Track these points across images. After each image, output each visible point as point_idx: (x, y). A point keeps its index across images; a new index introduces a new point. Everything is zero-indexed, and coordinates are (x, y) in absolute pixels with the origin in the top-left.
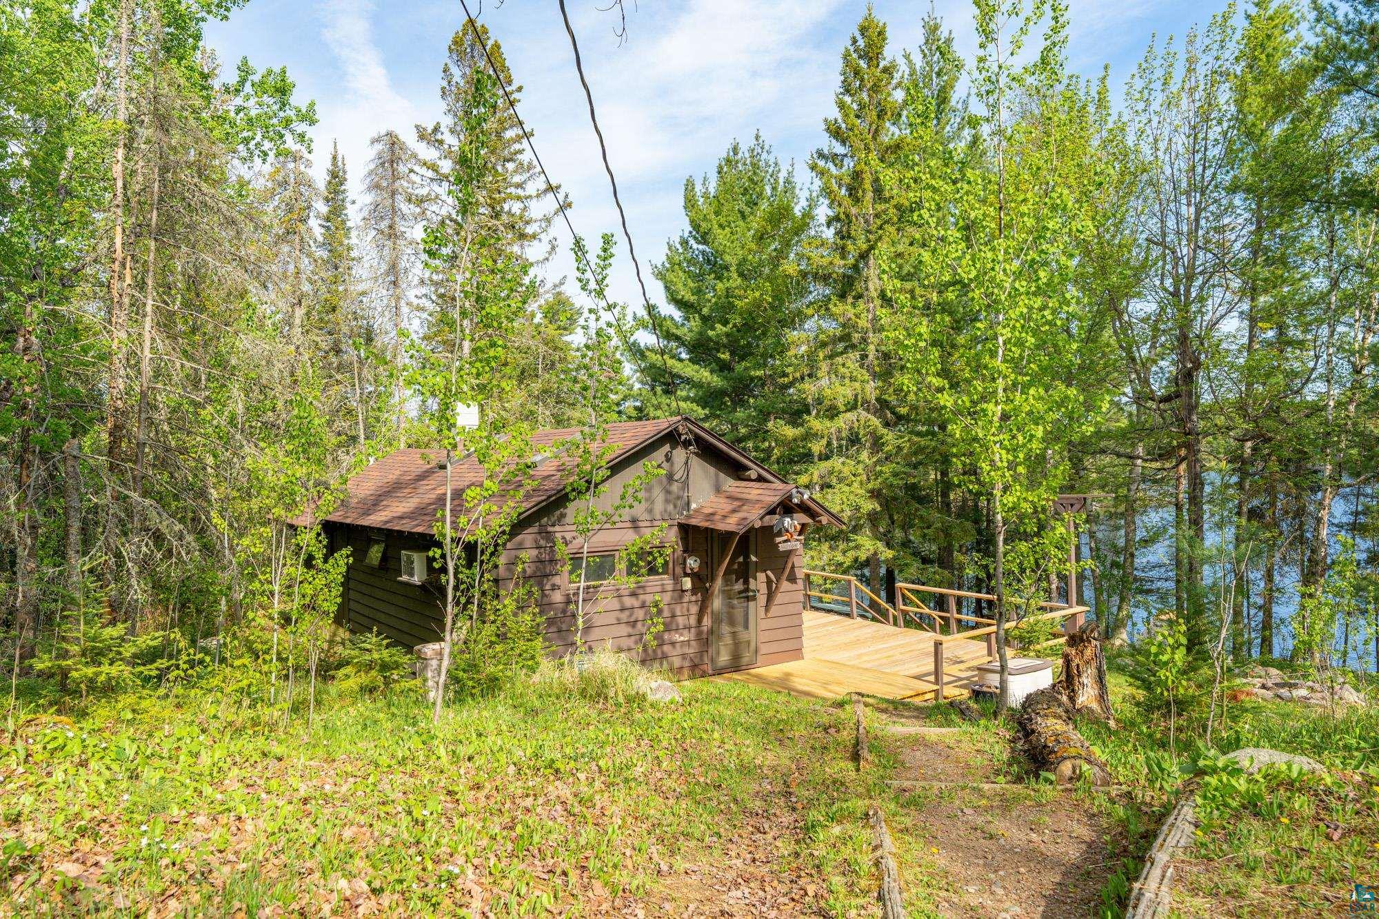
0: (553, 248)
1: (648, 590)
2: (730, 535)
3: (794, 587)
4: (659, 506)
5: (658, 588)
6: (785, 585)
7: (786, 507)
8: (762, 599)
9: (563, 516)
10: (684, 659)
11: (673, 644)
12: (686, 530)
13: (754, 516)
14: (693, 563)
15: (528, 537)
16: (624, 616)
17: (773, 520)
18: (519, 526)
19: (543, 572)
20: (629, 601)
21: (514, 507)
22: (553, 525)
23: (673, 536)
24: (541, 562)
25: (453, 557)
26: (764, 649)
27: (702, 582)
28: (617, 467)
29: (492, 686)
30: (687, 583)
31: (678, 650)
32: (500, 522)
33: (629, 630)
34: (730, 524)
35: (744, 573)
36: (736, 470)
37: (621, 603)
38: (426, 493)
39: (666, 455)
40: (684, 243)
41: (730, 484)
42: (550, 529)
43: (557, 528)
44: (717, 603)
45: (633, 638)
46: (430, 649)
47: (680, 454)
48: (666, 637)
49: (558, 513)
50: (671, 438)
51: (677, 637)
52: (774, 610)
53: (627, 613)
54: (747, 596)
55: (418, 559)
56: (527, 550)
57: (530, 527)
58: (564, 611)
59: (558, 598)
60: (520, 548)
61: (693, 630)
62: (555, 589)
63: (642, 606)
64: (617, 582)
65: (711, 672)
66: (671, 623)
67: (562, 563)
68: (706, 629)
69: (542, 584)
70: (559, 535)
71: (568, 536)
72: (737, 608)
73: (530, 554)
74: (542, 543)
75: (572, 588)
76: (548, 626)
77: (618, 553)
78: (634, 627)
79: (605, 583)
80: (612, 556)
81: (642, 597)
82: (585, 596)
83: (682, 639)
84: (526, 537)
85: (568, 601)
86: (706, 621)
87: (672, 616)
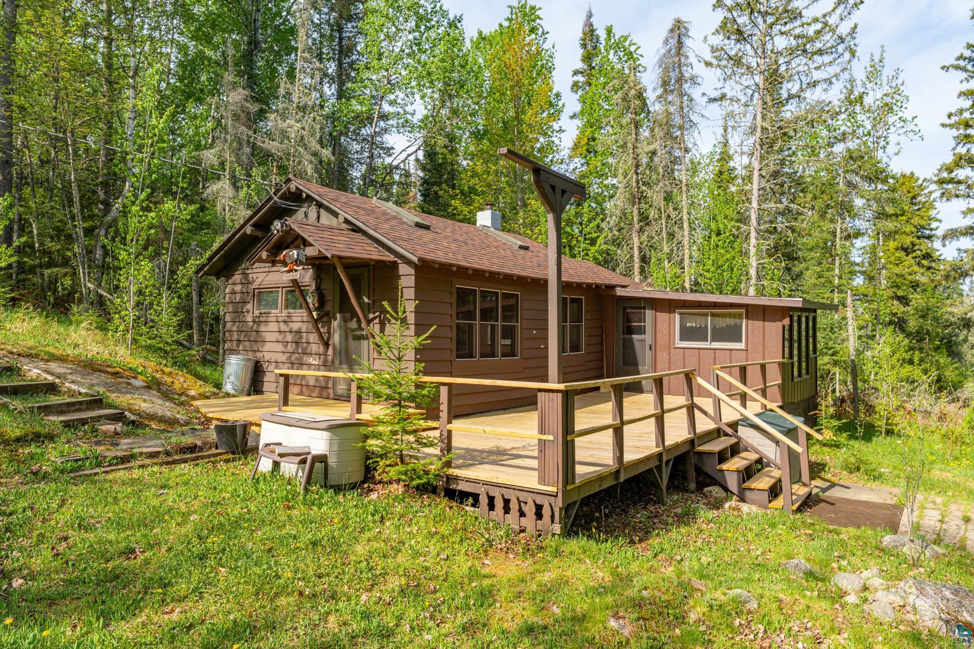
1: (294, 319)
5: (299, 319)
10: (317, 380)
11: (310, 366)
16: (281, 337)
19: (243, 300)
20: (283, 327)
22: (248, 269)
24: (243, 293)
33: (283, 349)
37: (279, 326)
42: (247, 272)
43: (250, 271)
44: (336, 337)
45: (286, 355)
48: (305, 358)
49: (249, 261)
51: (311, 360)
53: (282, 335)
54: (360, 334)
57: (237, 270)
58: (252, 328)
59: (249, 318)
60: (234, 284)
61: (322, 357)
62: (248, 312)
63: (291, 332)
64: (278, 311)
65: (332, 396)
66: (307, 348)
67: (251, 295)
68: (330, 358)
69: (242, 308)
70: (251, 276)
71: (255, 276)
72: (353, 344)
73: (238, 288)
74: (243, 281)
75: (257, 313)
76: (245, 336)
77: (280, 290)
78: (286, 346)
79: (273, 311)
80: (278, 292)
81: (291, 324)
82: (262, 319)
83: (314, 362)
84: (237, 277)
85: (254, 322)
86: (330, 351)
87: (308, 343)
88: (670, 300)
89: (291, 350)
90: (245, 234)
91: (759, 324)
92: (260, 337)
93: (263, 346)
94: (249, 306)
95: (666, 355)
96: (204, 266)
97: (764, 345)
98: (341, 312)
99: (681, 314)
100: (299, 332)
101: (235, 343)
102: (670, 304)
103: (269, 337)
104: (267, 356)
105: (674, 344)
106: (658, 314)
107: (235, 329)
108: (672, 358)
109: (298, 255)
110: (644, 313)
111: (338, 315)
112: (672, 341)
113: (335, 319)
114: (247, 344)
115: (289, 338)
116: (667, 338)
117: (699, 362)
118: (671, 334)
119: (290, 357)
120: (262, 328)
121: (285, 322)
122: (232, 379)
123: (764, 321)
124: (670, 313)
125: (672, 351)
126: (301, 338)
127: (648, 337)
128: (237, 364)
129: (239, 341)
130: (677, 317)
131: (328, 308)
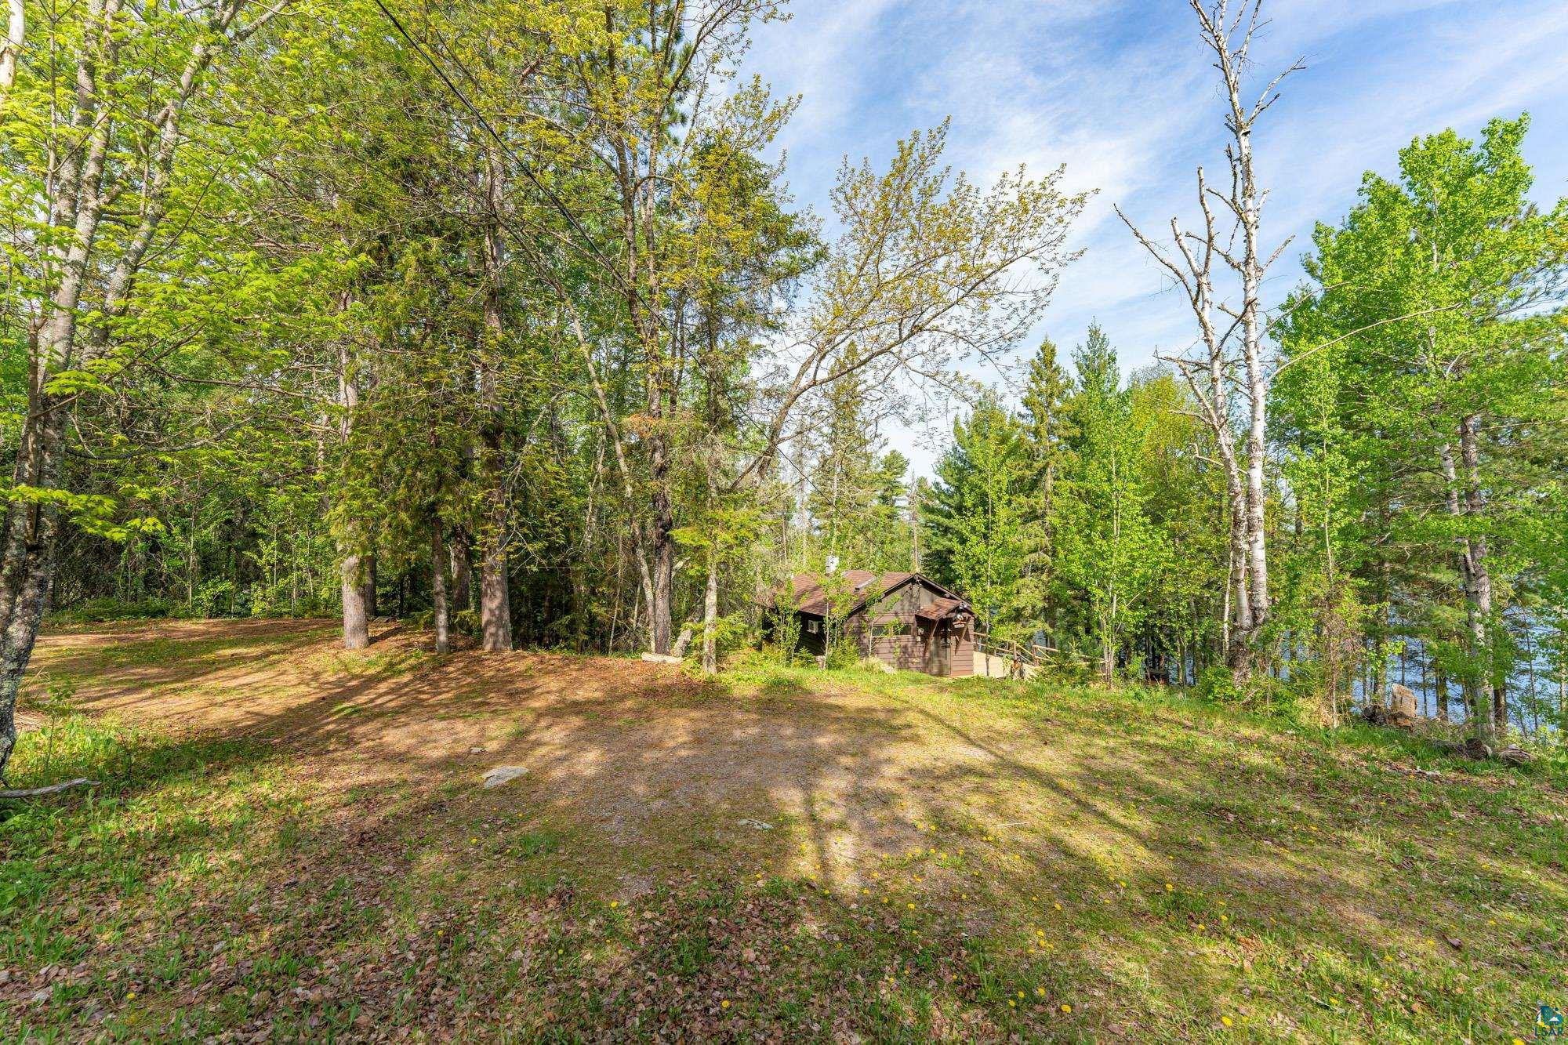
1: (901, 640)
2: (933, 621)
3: (968, 642)
4: (906, 607)
5: (907, 640)
6: (963, 642)
7: (957, 610)
8: (953, 647)
9: (868, 610)
10: (917, 668)
11: (912, 663)
12: (917, 617)
13: (943, 614)
14: (921, 631)
15: (854, 618)
17: (953, 615)
18: (851, 615)
19: (859, 632)
20: (894, 644)
21: (851, 607)
22: (864, 614)
23: (912, 619)
24: (859, 627)
25: (828, 625)
26: (954, 667)
27: (925, 638)
28: (887, 594)
29: (840, 667)
30: (919, 639)
31: (915, 664)
32: (844, 613)
33: (894, 655)
34: (933, 617)
35: (945, 636)
36: (941, 594)
37: (891, 645)
38: (820, 597)
39: (909, 587)
40: (955, 449)
41: (938, 599)
44: (932, 648)
45: (896, 659)
46: (819, 658)
47: (916, 587)
48: (909, 659)
49: (865, 609)
50: (912, 581)
51: (914, 660)
52: (959, 652)
53: (893, 649)
54: (946, 647)
55: (815, 624)
56: (854, 623)
61: (921, 658)
62: (865, 637)
68: (927, 658)
72: (942, 650)
75: (872, 638)
82: (876, 641)
89: (899, 656)
92: (875, 650)
94: (867, 634)
103: (882, 651)
119: (899, 660)
126: (907, 649)
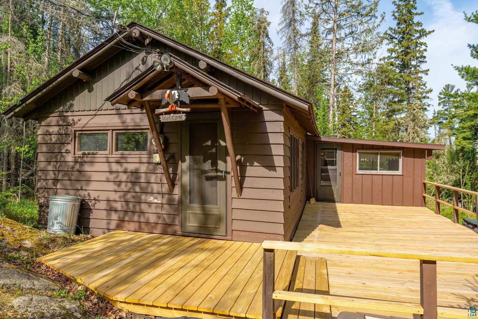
0: (383, 19)
1: (129, 160)
3: (272, 173)
5: (137, 160)
9: (72, 105)
10: (159, 217)
11: (150, 204)
16: (112, 177)
20: (115, 167)
22: (67, 112)
24: (61, 134)
26: (236, 225)
30: (157, 158)
31: (153, 209)
33: (116, 188)
37: (110, 167)
39: (143, 60)
42: (65, 114)
43: (69, 114)
44: (186, 178)
45: (119, 194)
48: (143, 197)
49: (68, 104)
51: (151, 199)
52: (246, 192)
53: (114, 175)
54: (216, 176)
57: (53, 112)
58: (73, 167)
59: (69, 158)
60: (49, 125)
61: (166, 197)
62: (68, 152)
63: (125, 172)
64: (107, 152)
65: (180, 233)
66: (147, 188)
67: (72, 136)
68: (177, 197)
69: (60, 148)
70: (70, 118)
71: (76, 119)
72: (207, 184)
73: (54, 130)
74: (61, 123)
75: (79, 153)
76: (63, 176)
77: (110, 133)
78: (119, 185)
79: (100, 152)
80: (107, 134)
81: (125, 165)
82: (85, 159)
83: (156, 201)
84: (53, 119)
85: (76, 162)
86: (177, 191)
87: (149, 183)
88: (353, 144)
89: (126, 189)
90: (71, 76)
91: (410, 160)
92: (84, 176)
93: (87, 185)
94: (70, 147)
95: (350, 179)
96: (16, 106)
97: (414, 172)
98: (191, 154)
99: (359, 153)
100: (136, 172)
101: (51, 182)
102: (353, 147)
103: (95, 177)
104: (93, 195)
105: (356, 172)
106: (345, 153)
107: (50, 168)
108: (354, 181)
109: (179, 96)
110: (336, 153)
111: (187, 158)
112: (354, 170)
113: (184, 161)
114: (67, 183)
115: (123, 177)
116: (351, 168)
117: (372, 183)
118: (353, 166)
119: (124, 196)
120: (87, 167)
121: (118, 162)
122: (60, 219)
123: (414, 158)
124: (353, 152)
125: (354, 176)
126: (139, 178)
127: (338, 167)
128: (65, 204)
129: (56, 181)
130: (358, 155)
131: (173, 149)
